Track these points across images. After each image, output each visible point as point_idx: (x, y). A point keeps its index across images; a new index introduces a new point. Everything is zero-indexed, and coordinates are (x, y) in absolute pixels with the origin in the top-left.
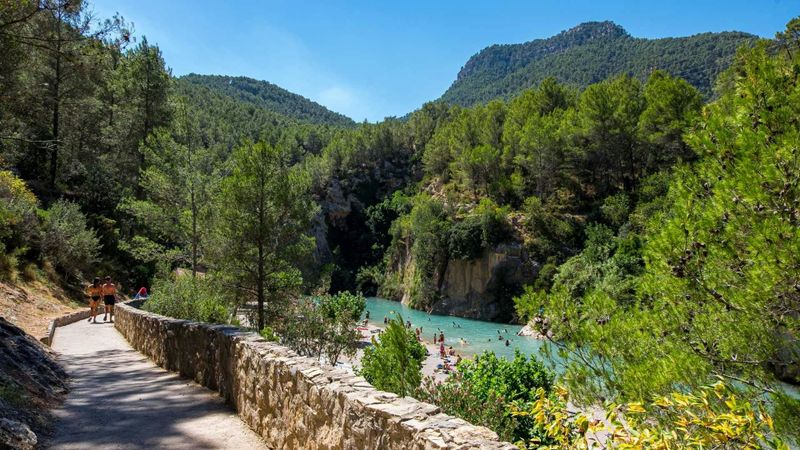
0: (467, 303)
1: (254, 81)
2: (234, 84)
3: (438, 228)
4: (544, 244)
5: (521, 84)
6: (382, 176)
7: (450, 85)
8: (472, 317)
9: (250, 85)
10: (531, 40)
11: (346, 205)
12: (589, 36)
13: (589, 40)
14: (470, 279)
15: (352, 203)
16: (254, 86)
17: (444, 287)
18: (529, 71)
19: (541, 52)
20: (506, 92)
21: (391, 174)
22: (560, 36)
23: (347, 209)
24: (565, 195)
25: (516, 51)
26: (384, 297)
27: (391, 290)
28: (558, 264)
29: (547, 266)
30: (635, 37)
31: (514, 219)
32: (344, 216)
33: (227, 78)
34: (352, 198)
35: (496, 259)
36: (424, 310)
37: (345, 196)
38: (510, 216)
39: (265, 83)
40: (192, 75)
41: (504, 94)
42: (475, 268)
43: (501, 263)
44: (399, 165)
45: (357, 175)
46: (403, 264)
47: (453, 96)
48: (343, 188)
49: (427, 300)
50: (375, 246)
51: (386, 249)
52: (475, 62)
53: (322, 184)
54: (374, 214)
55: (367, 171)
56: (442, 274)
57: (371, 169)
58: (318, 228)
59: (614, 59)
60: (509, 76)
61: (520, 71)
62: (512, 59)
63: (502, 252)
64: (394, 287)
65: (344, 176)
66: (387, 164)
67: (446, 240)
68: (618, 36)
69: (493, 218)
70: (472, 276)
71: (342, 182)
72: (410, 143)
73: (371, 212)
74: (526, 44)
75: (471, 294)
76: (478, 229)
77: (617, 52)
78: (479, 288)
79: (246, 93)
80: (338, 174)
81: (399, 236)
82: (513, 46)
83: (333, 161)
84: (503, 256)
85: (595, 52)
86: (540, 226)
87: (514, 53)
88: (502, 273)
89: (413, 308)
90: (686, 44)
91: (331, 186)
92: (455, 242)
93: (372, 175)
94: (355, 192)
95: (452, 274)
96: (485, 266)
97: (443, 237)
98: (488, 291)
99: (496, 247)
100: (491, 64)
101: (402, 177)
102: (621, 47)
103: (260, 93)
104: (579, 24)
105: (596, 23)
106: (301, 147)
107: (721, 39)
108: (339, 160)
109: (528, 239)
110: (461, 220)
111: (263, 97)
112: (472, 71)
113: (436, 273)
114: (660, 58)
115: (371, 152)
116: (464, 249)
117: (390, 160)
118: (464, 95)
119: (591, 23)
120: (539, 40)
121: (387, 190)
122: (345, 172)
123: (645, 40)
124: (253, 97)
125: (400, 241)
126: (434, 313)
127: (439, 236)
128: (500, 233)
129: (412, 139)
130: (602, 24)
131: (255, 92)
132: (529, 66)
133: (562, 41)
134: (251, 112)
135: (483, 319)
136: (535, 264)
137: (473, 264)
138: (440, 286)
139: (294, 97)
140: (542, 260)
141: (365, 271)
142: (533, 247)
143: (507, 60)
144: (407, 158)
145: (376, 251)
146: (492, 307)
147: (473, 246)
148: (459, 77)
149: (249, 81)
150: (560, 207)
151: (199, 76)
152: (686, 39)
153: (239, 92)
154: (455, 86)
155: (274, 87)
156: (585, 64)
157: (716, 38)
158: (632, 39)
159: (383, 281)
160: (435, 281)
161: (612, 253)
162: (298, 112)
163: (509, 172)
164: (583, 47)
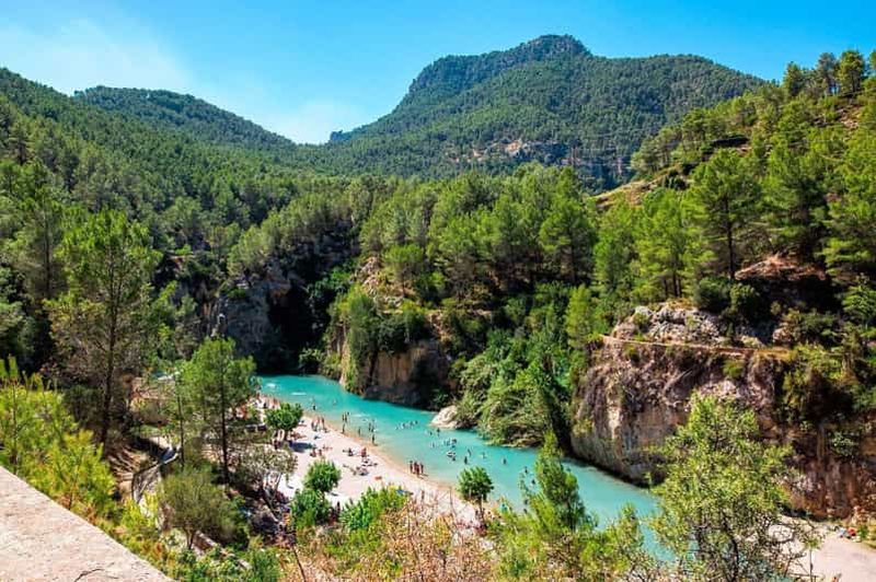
0: (394, 390)
1: (177, 96)
2: (152, 99)
3: (368, 324)
4: (457, 342)
5: (476, 103)
6: (321, 251)
7: (401, 99)
8: (397, 404)
9: (171, 100)
10: (488, 52)
11: (285, 283)
12: (548, 51)
13: (548, 55)
14: (396, 370)
15: (292, 280)
16: (177, 102)
17: (374, 375)
18: (485, 89)
19: (499, 66)
20: (460, 111)
21: (330, 249)
22: (519, 49)
23: (288, 287)
24: (480, 290)
25: (472, 63)
26: (324, 375)
27: (331, 370)
28: (467, 360)
29: (458, 362)
30: (595, 54)
31: (434, 317)
32: (285, 293)
33: (144, 92)
34: (292, 275)
35: (417, 353)
36: (358, 394)
37: (285, 274)
38: (430, 314)
39: (190, 98)
40: (100, 88)
41: (458, 113)
42: (400, 361)
43: (422, 356)
44: (338, 239)
45: (296, 252)
46: (342, 344)
47: (404, 113)
48: (283, 267)
49: (361, 386)
50: (314, 326)
51: (325, 328)
52: (429, 74)
53: (262, 262)
54: (314, 293)
55: (306, 247)
56: (373, 363)
57: (311, 243)
58: (259, 308)
59: (572, 79)
60: (464, 92)
61: (476, 88)
62: (467, 73)
63: (422, 347)
64: (333, 366)
65: (284, 254)
66: (326, 238)
67: (376, 335)
68: (577, 53)
69: (414, 319)
70: (398, 368)
71: (282, 261)
72: (349, 214)
73: (310, 290)
74: (483, 56)
75: (398, 382)
76: (401, 328)
77: (576, 71)
78: (404, 376)
79: (168, 111)
80: (276, 253)
81: (337, 318)
82: (471, 57)
83: (271, 239)
84: (423, 350)
85: (553, 70)
86: (455, 324)
87: (469, 66)
88: (422, 364)
89: (349, 390)
90: (643, 66)
91: (270, 265)
92: (383, 338)
93: (310, 250)
94: (294, 268)
95: (381, 364)
96: (409, 359)
97: (373, 332)
98: (411, 380)
99: (417, 343)
100: (446, 78)
101: (341, 251)
102: (579, 65)
103: (186, 109)
104: (538, 37)
105: (555, 37)
106: (237, 200)
107: (677, 62)
108: (278, 238)
109: (444, 336)
110: (388, 316)
111: (188, 115)
112: (425, 85)
113: (368, 362)
114: (617, 81)
115: (309, 227)
116: (390, 343)
117: (328, 233)
118: (416, 112)
119: (550, 36)
120: (498, 52)
121: (327, 265)
122: (284, 250)
123: (604, 59)
124: (175, 114)
125: (337, 324)
126: (367, 398)
127: (370, 332)
128: (421, 330)
129: (350, 212)
130: (561, 39)
131: (178, 109)
132: (486, 81)
133: (519, 55)
134: (178, 150)
135: (407, 405)
136: (449, 358)
137: (398, 358)
138: (371, 374)
139: (224, 115)
140: (455, 356)
141: (307, 353)
142: (449, 343)
143: (463, 74)
144: (346, 230)
145: (316, 330)
146: (414, 394)
147: (398, 343)
148: (411, 91)
149: (170, 95)
150: (474, 303)
151: (110, 89)
152: (643, 61)
153: (160, 110)
154: (407, 100)
155: (201, 104)
156: (543, 83)
157: (672, 61)
158: (592, 58)
159: (324, 359)
160: (368, 369)
161: (506, 354)
162: (230, 132)
163: (432, 269)
164: (540, 63)
